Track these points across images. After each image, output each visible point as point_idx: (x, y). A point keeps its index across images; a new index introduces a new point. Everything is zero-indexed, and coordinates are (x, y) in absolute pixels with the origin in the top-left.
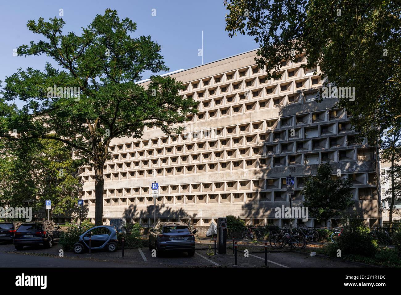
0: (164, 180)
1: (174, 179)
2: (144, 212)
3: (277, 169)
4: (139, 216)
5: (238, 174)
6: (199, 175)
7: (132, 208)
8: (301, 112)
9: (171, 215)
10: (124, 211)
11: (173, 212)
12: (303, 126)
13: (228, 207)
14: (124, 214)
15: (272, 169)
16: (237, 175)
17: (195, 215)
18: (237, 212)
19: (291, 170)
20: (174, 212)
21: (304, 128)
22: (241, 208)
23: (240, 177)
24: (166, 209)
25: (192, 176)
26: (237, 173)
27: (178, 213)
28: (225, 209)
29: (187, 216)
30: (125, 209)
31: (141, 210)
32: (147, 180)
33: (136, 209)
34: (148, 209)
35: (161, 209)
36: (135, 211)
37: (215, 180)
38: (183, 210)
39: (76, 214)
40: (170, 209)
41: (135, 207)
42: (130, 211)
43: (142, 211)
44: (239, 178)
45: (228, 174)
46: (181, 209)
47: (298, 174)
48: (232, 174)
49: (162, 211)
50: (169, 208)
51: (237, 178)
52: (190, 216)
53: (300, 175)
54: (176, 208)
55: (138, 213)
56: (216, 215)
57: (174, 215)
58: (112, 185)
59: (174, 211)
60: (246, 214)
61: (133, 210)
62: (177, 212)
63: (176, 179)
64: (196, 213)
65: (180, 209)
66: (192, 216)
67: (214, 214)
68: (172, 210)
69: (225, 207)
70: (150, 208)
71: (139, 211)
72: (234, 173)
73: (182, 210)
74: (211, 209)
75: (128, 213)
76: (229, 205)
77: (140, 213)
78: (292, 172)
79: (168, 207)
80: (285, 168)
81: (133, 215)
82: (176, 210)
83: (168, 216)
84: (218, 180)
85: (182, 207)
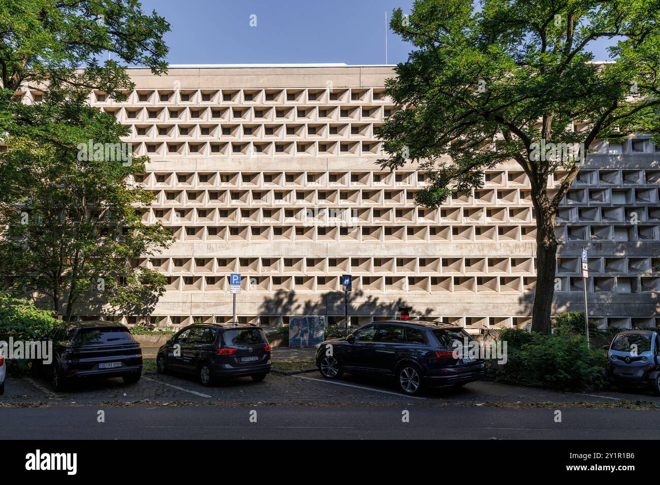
0: (362, 247)
1: (383, 246)
2: (313, 304)
3: (574, 244)
4: (300, 311)
5: (509, 246)
6: (435, 244)
7: (282, 296)
8: (608, 167)
9: (377, 310)
10: (261, 301)
11: (381, 305)
12: (610, 186)
13: (493, 298)
14: (261, 307)
15: (566, 243)
16: (508, 249)
17: (429, 311)
18: (509, 306)
19: (595, 246)
20: (384, 305)
21: (612, 189)
22: (517, 301)
23: (514, 251)
24: (366, 300)
25: (421, 244)
26: (507, 245)
27: (393, 306)
28: (487, 301)
29: (414, 312)
30: (265, 298)
31: (307, 300)
32: (320, 244)
33: (295, 298)
34: (323, 300)
35: (354, 299)
36: (291, 302)
37: (468, 254)
38: (404, 303)
39: (117, 308)
40: (376, 299)
41: (292, 294)
42: (278, 302)
43: (308, 304)
44: (512, 253)
45: (491, 245)
46: (400, 300)
47: (606, 254)
48: (498, 246)
49: (357, 303)
50: (373, 299)
51: (509, 253)
52: (419, 313)
53: (609, 255)
54: (388, 298)
55: (299, 307)
56: (470, 311)
57: (384, 311)
58: (228, 248)
59: (384, 303)
60: (525, 310)
61: (285, 301)
62: (391, 305)
63: (388, 248)
64: (431, 307)
65: (397, 300)
66: (424, 312)
67: (467, 310)
68: (378, 303)
69: (487, 297)
70: (328, 298)
71: (301, 302)
72: (502, 245)
73: (402, 301)
74: (460, 300)
75: (272, 306)
76: (493, 296)
77: (303, 305)
78: (597, 250)
79: (370, 297)
80: (587, 244)
81: (286, 309)
82: (387, 302)
83: (372, 313)
84: (474, 254)
85: (402, 296)
